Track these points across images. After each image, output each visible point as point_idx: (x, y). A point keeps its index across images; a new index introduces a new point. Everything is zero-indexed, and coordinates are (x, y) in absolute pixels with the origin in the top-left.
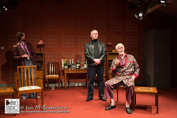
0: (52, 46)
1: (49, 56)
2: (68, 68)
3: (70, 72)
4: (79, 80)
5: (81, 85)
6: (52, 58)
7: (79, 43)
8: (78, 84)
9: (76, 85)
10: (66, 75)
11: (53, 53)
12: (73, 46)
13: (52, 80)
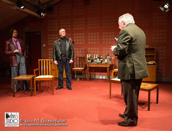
0: (81, 43)
1: (78, 52)
2: (91, 62)
3: (92, 66)
4: (103, 73)
5: (105, 78)
6: (80, 53)
7: (103, 40)
8: (102, 77)
9: (100, 78)
10: (88, 68)
11: (81, 49)
12: (98, 43)
13: (80, 72)
